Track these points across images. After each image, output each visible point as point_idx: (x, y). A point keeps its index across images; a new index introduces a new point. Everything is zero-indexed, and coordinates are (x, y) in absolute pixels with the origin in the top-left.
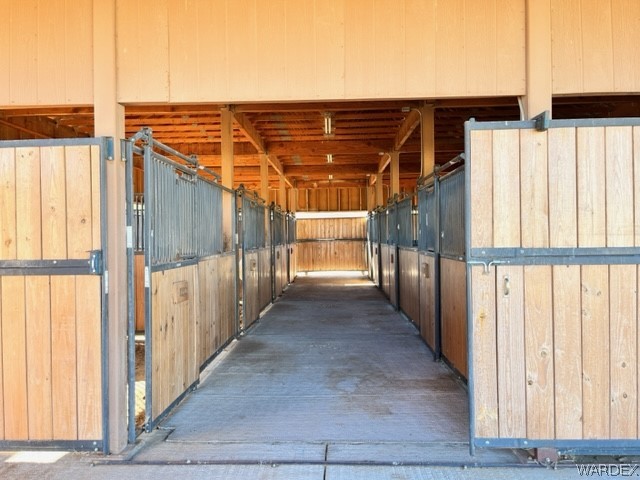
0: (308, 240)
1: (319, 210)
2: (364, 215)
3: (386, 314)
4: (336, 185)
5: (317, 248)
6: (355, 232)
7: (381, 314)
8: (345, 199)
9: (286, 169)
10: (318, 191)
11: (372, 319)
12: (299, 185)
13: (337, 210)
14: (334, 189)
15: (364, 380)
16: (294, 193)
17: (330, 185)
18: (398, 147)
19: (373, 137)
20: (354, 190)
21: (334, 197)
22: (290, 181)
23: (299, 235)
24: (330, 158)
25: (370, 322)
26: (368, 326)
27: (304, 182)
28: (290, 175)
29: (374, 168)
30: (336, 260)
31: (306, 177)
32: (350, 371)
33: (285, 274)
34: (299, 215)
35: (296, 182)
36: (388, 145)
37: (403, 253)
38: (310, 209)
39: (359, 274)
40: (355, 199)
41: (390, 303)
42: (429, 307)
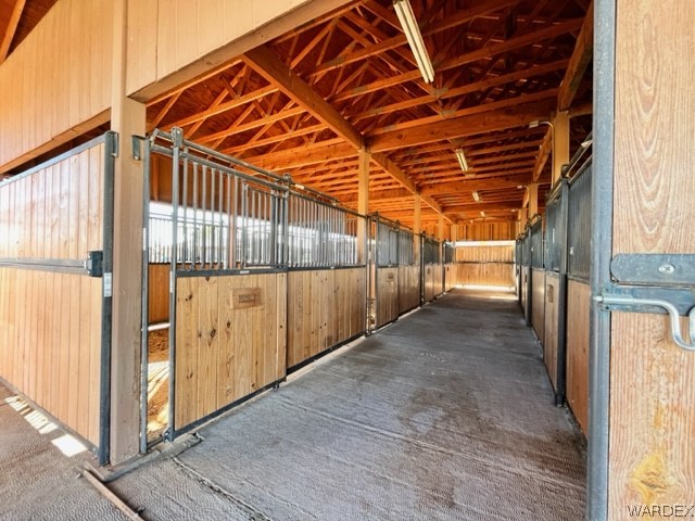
0: (465, 262)
1: (474, 240)
2: (513, 243)
3: (516, 328)
4: (488, 221)
5: (472, 268)
6: (506, 256)
7: (511, 328)
8: (496, 232)
9: (444, 209)
10: (474, 227)
11: (499, 332)
12: (460, 222)
13: (489, 240)
14: (487, 225)
15: (450, 416)
16: (455, 228)
17: (483, 221)
18: (535, 178)
19: (512, 172)
20: (505, 225)
21: (487, 230)
22: (450, 218)
23: (457, 258)
24: (476, 197)
25: (496, 336)
26: (491, 339)
27: (462, 220)
28: (448, 213)
29: (519, 204)
30: (488, 277)
31: (462, 214)
32: (441, 396)
33: (441, 285)
34: (458, 244)
35: (457, 220)
36: (527, 179)
37: (535, 273)
38: (467, 238)
39: (507, 289)
40: (505, 231)
41: (524, 318)
42: (552, 336)
